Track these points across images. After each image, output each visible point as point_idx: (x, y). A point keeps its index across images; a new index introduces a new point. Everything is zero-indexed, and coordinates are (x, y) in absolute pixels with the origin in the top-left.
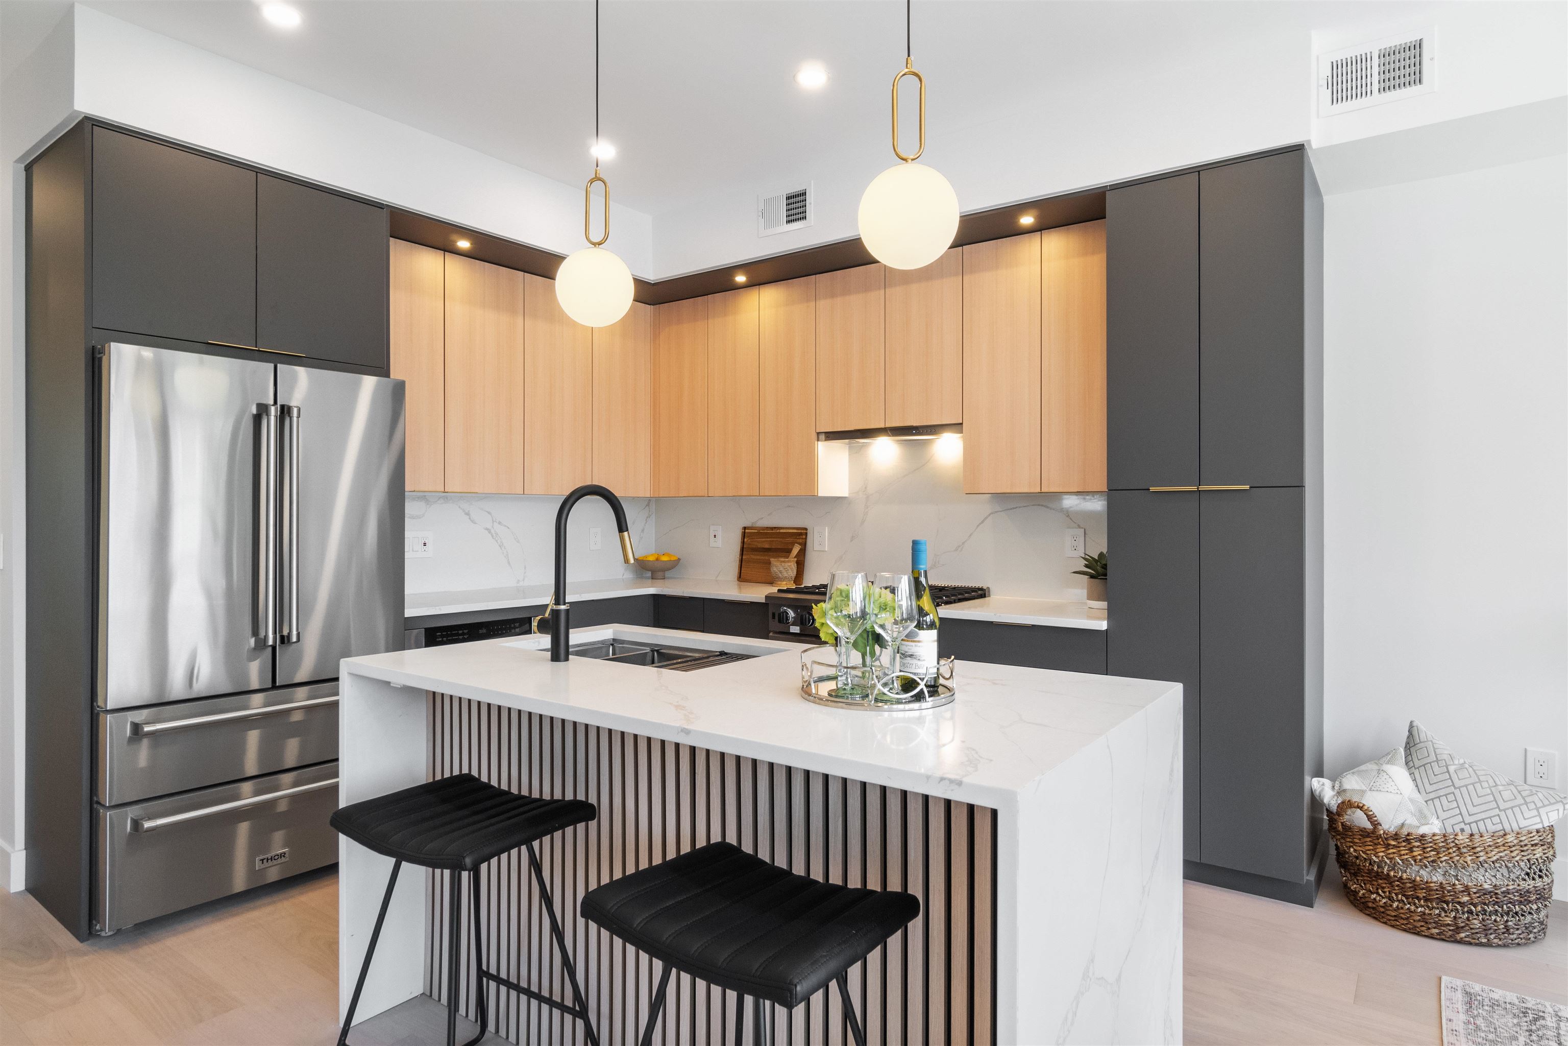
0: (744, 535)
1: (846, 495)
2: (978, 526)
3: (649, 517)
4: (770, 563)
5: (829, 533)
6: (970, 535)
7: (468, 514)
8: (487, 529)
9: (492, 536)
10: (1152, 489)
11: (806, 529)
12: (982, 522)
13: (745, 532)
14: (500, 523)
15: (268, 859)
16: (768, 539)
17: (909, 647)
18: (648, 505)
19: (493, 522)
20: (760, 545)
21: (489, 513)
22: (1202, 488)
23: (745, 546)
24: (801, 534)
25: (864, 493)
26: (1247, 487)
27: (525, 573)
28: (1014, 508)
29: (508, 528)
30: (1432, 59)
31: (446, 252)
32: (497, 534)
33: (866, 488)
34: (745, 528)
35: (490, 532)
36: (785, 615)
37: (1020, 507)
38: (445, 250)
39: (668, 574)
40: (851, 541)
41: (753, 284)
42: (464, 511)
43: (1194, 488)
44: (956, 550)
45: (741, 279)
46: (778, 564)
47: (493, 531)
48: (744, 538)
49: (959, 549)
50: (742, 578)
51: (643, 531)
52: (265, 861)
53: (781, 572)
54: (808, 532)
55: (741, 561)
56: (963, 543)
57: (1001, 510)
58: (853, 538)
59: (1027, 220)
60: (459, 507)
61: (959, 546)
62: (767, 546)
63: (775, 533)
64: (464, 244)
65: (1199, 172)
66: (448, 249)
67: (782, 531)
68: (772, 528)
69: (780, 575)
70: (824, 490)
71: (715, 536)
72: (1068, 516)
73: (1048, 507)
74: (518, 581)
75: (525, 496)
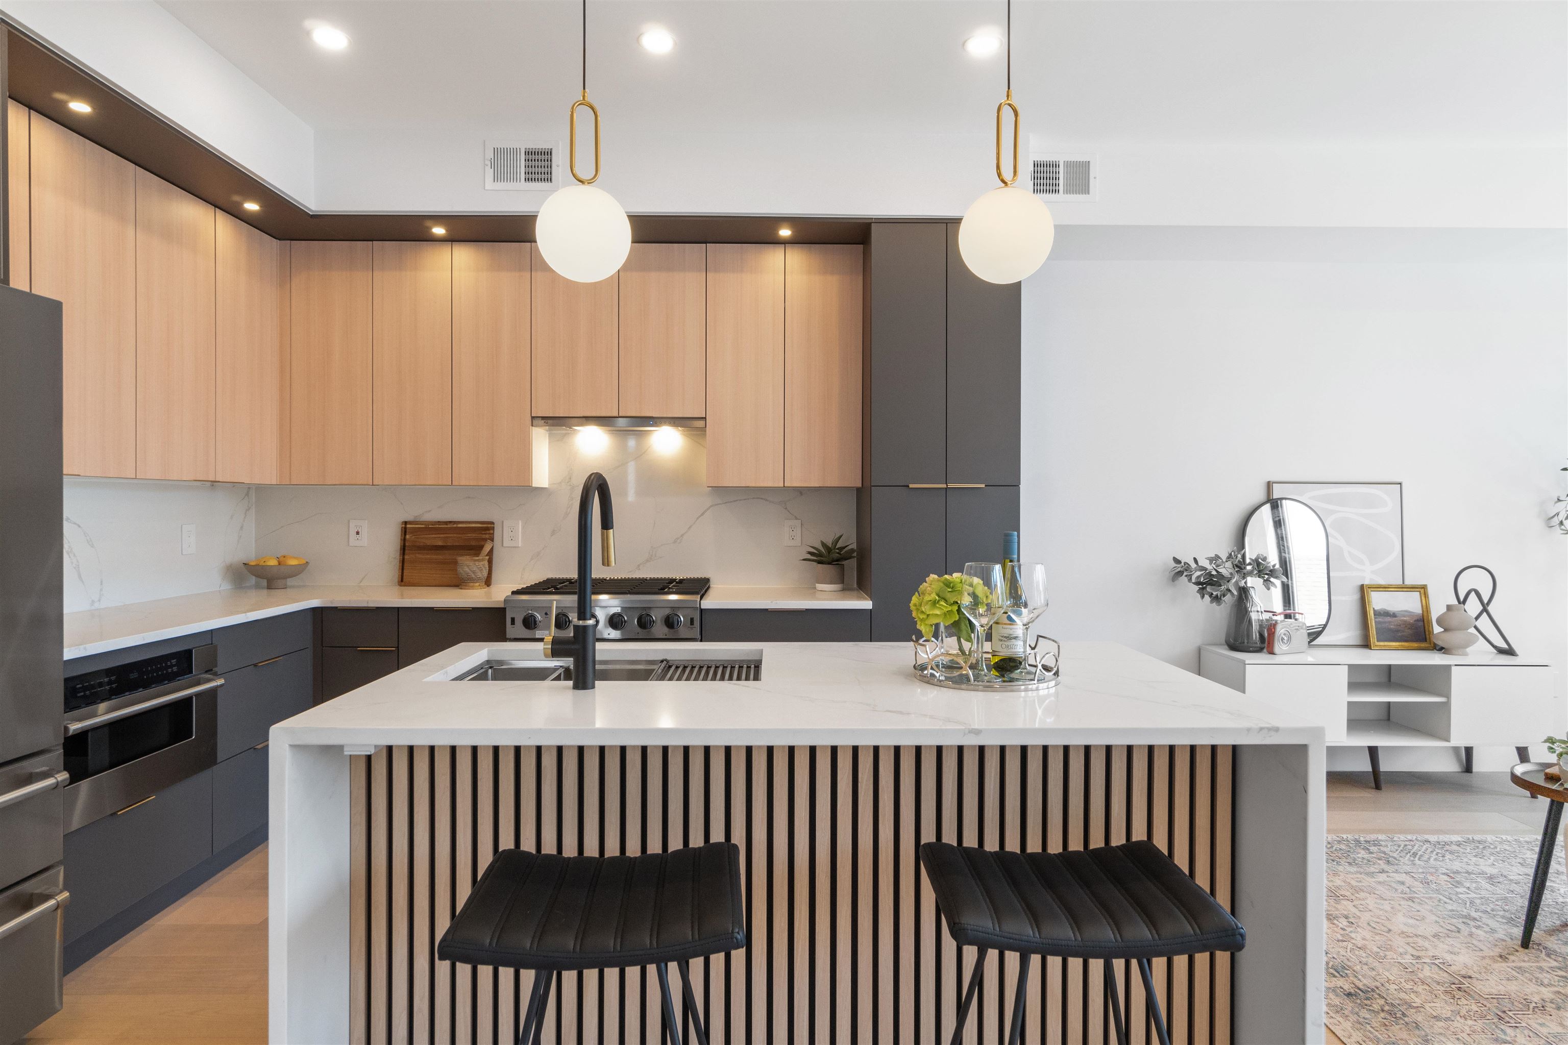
0: (405, 531)
1: (547, 486)
2: (698, 518)
3: (248, 509)
4: (455, 563)
5: (523, 528)
6: (690, 527)
10: (911, 486)
11: (493, 523)
12: (702, 514)
13: (405, 528)
16: (442, 536)
18: (247, 494)
20: (429, 543)
22: (950, 485)
23: (407, 544)
24: (487, 529)
25: (569, 484)
26: (983, 486)
27: (101, 590)
28: (734, 501)
29: (79, 526)
30: (1095, 178)
31: (33, 112)
33: (570, 478)
34: (406, 523)
36: (533, 619)
37: (740, 500)
39: (290, 582)
40: (549, 535)
41: (451, 239)
43: (944, 486)
44: (675, 542)
45: (439, 231)
46: (471, 563)
48: (405, 535)
49: (679, 541)
50: (402, 581)
53: (474, 572)
54: (495, 526)
55: (403, 562)
56: (682, 536)
57: (721, 502)
58: (553, 533)
59: (785, 233)
61: (678, 539)
62: (440, 543)
63: (450, 528)
64: (80, 108)
65: (947, 223)
67: (460, 525)
68: (446, 523)
69: (473, 576)
71: (358, 533)
72: (786, 508)
73: (767, 500)
74: (93, 602)
75: (136, 481)
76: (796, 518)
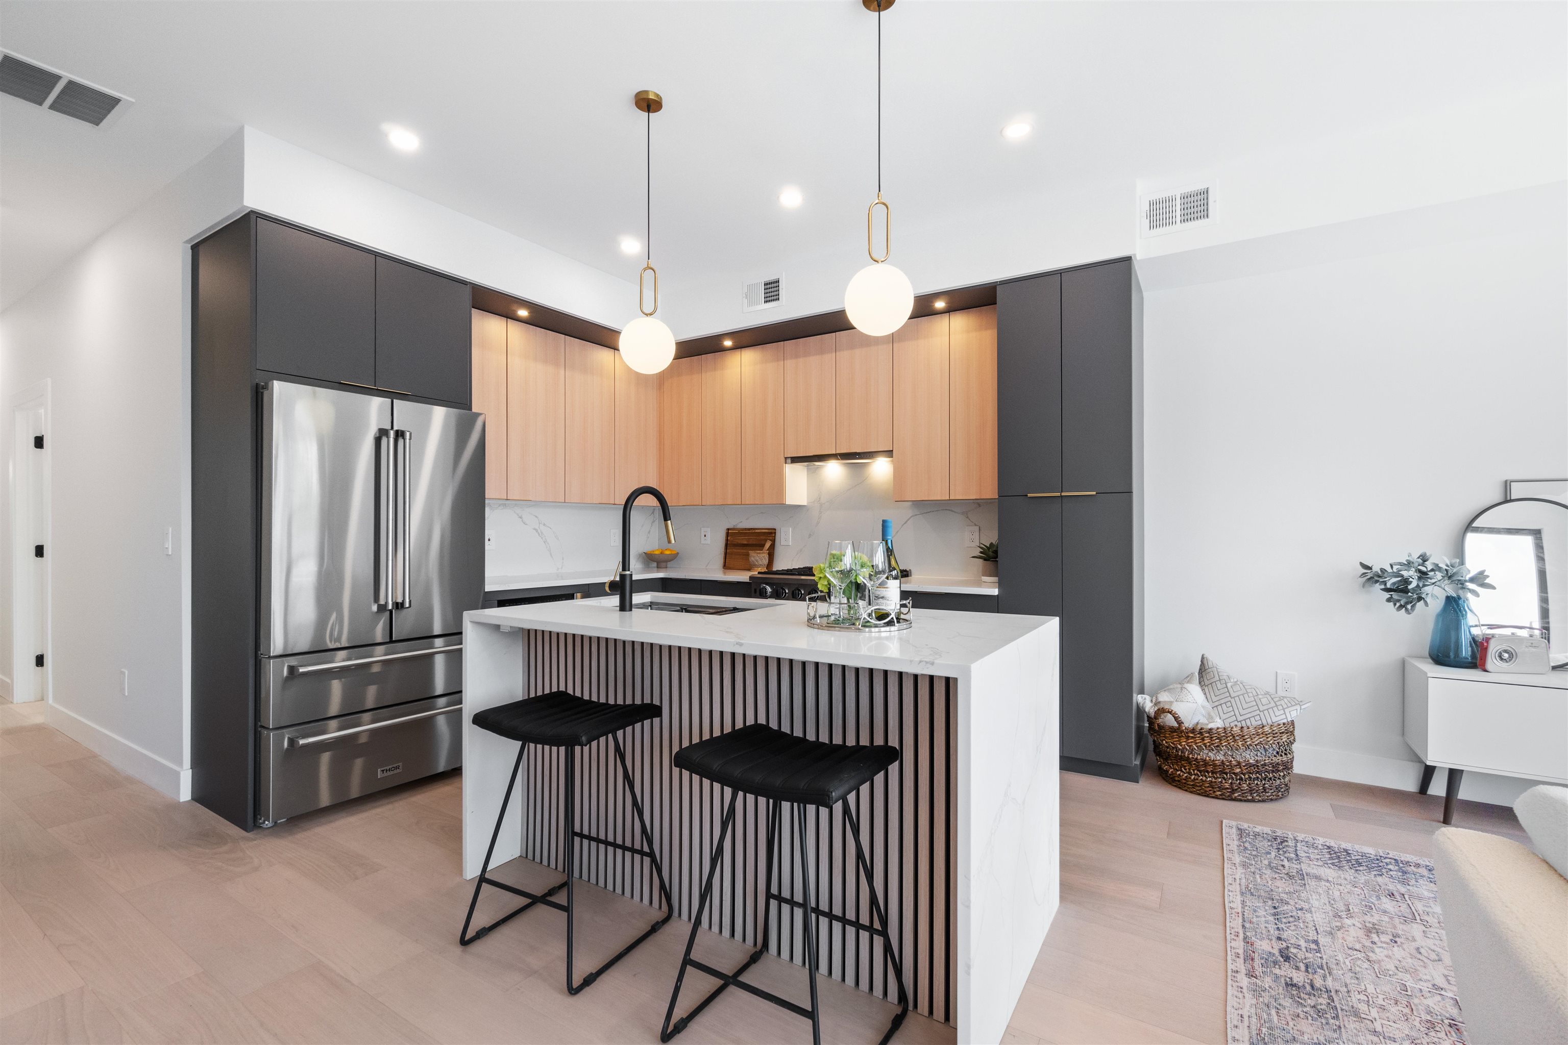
0: (728, 534)
1: (806, 504)
2: (903, 525)
3: (654, 522)
4: (748, 555)
5: (792, 532)
6: (897, 532)
7: (521, 517)
8: (535, 529)
9: (539, 535)
10: (1029, 495)
11: (775, 529)
12: (906, 522)
13: (728, 532)
14: (544, 525)
15: (387, 770)
16: (746, 537)
17: (882, 592)
18: (653, 513)
19: (540, 523)
20: (739, 542)
21: (536, 517)
22: (1064, 494)
23: (728, 543)
24: (771, 533)
25: (819, 502)
26: (1094, 493)
27: (563, 563)
28: (929, 512)
29: (550, 528)
30: (1215, 201)
31: (508, 319)
32: (542, 533)
33: (820, 498)
34: (728, 529)
35: (537, 531)
36: (764, 591)
37: (933, 511)
38: (507, 317)
39: (669, 564)
40: (809, 538)
41: (738, 347)
42: (518, 515)
43: (1058, 494)
45: (728, 343)
46: (755, 555)
47: (539, 531)
48: (728, 537)
50: (726, 566)
51: (649, 532)
52: (385, 771)
53: (757, 561)
54: (777, 531)
55: (726, 554)
57: (918, 513)
58: (810, 536)
59: (940, 305)
60: (515, 512)
62: (746, 543)
63: (752, 533)
64: (523, 313)
65: (1061, 273)
66: (510, 316)
67: (756, 531)
68: (749, 529)
69: (757, 563)
70: (790, 500)
71: (705, 536)
72: (967, 517)
73: (953, 511)
74: (558, 568)
75: (565, 504)
76: (976, 525)
